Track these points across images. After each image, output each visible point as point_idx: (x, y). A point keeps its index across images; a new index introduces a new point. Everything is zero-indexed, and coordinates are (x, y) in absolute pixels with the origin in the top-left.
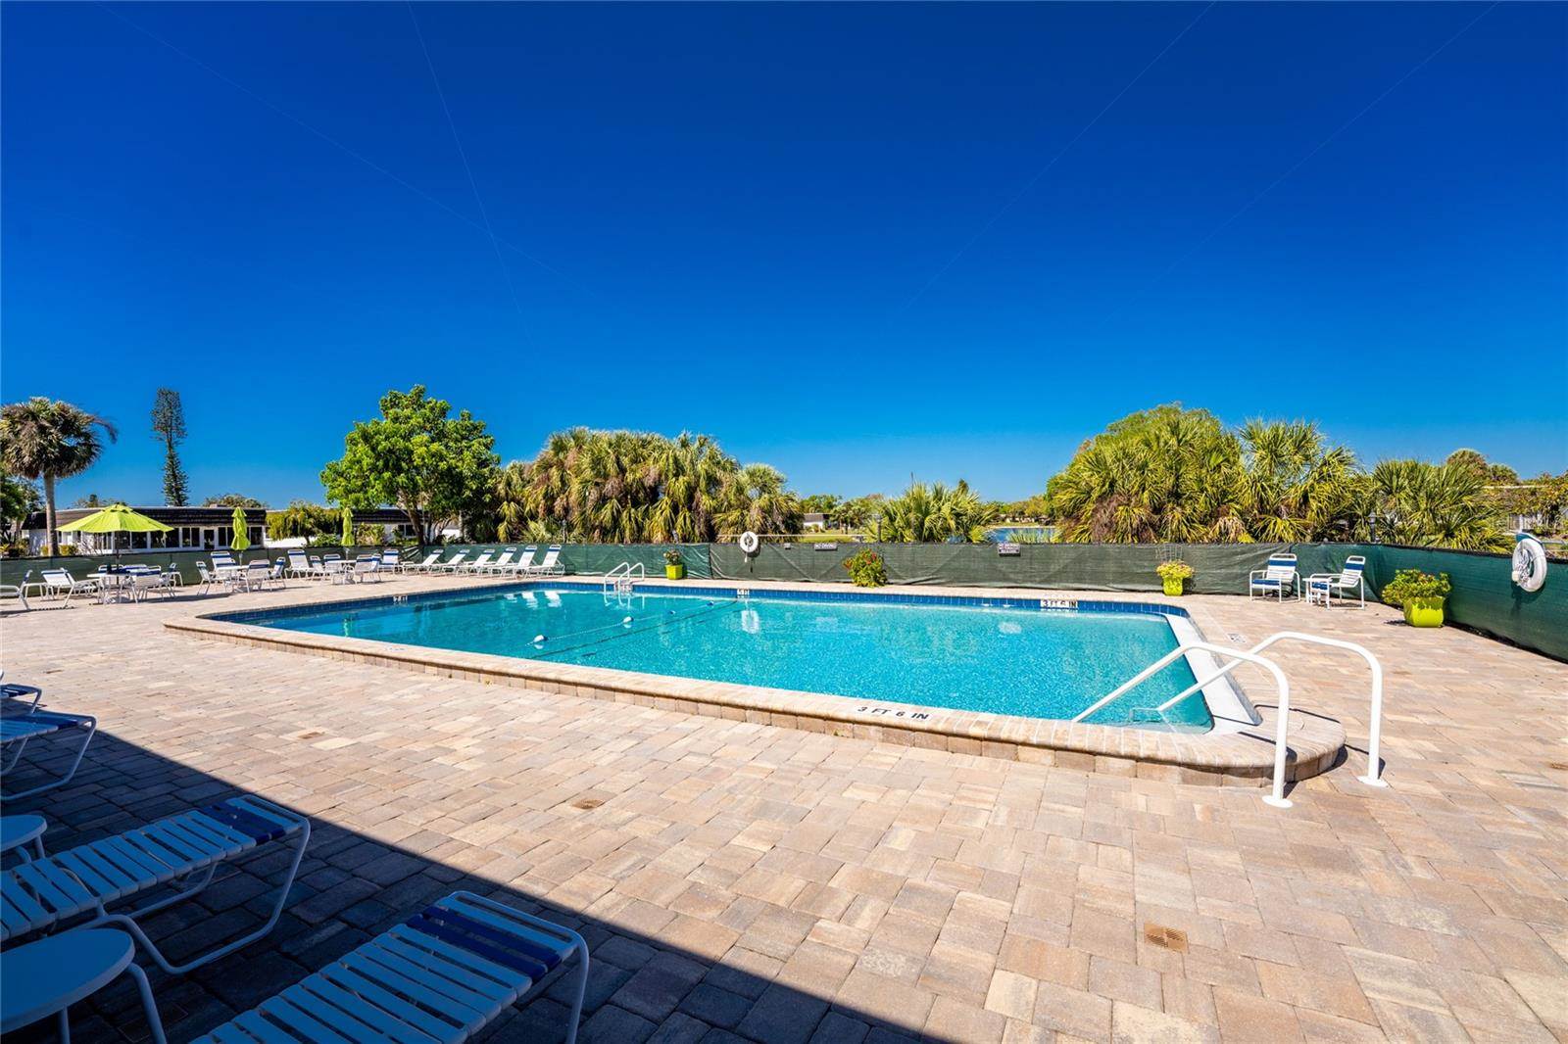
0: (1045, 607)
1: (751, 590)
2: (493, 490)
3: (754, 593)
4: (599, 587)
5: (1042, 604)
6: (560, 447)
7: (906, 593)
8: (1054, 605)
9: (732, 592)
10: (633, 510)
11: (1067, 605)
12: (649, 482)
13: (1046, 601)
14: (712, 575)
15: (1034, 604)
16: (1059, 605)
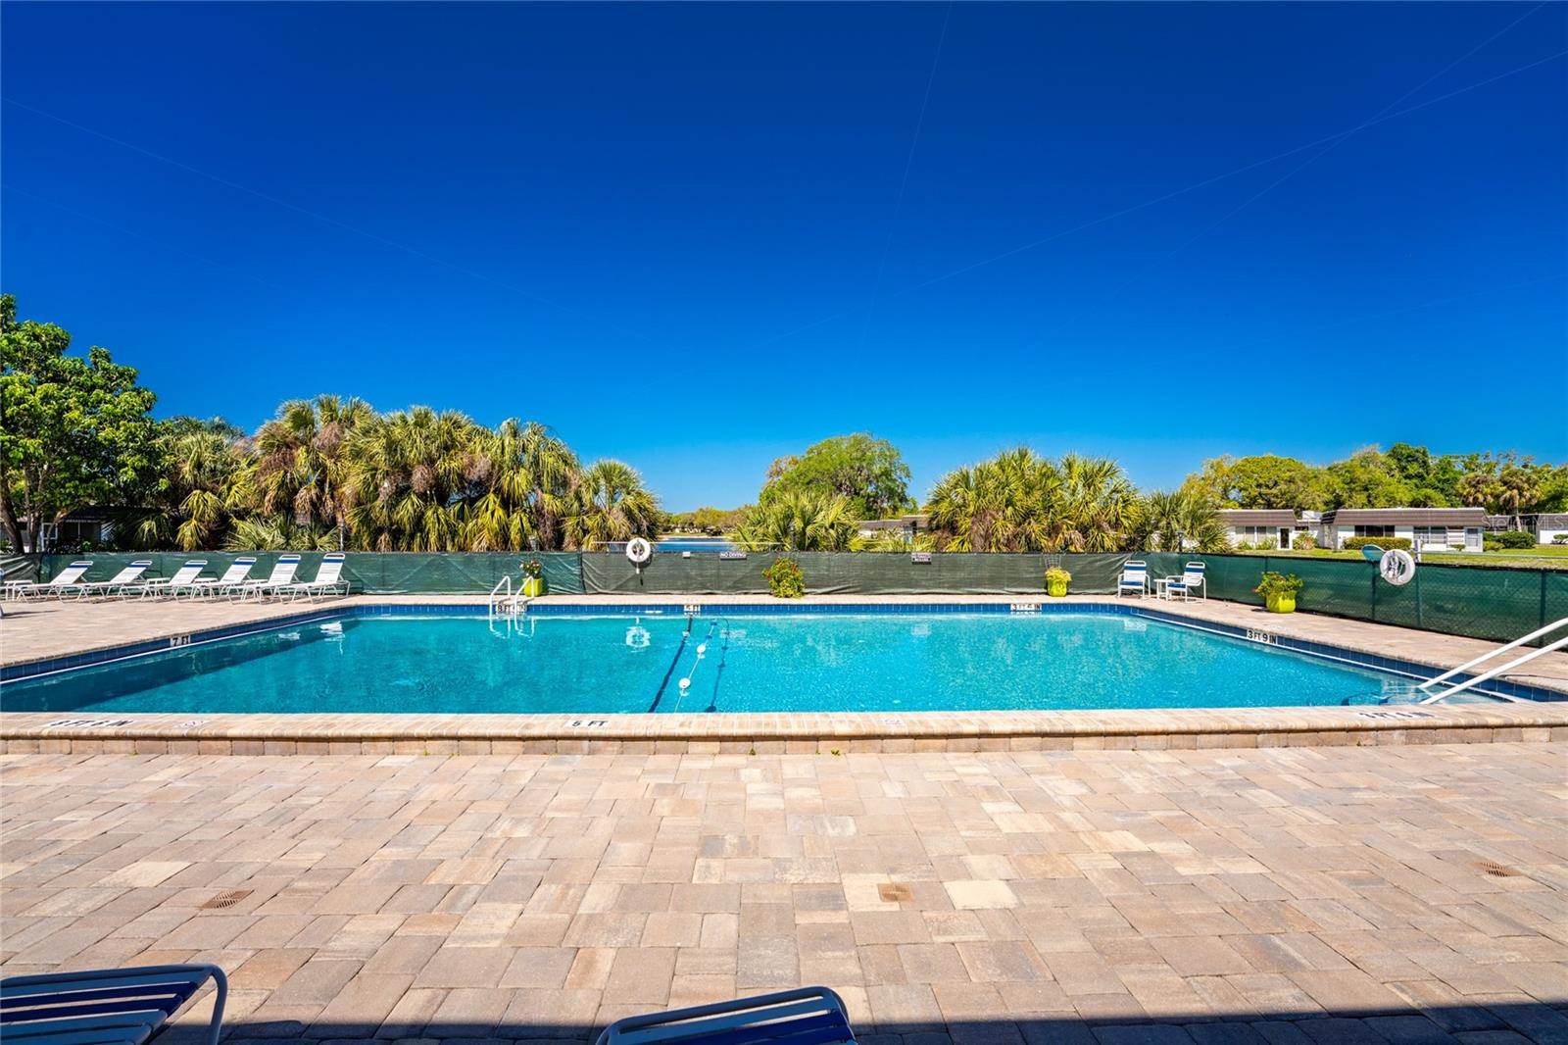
0: (1015, 611)
1: (702, 606)
2: (174, 472)
3: (706, 609)
4: (482, 609)
5: (1012, 608)
6: (302, 420)
7: (885, 602)
8: (1022, 609)
9: (678, 609)
10: (441, 510)
11: (1033, 608)
12: (474, 475)
13: (1015, 605)
14: (584, 589)
15: (1005, 608)
16: (1026, 608)
